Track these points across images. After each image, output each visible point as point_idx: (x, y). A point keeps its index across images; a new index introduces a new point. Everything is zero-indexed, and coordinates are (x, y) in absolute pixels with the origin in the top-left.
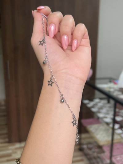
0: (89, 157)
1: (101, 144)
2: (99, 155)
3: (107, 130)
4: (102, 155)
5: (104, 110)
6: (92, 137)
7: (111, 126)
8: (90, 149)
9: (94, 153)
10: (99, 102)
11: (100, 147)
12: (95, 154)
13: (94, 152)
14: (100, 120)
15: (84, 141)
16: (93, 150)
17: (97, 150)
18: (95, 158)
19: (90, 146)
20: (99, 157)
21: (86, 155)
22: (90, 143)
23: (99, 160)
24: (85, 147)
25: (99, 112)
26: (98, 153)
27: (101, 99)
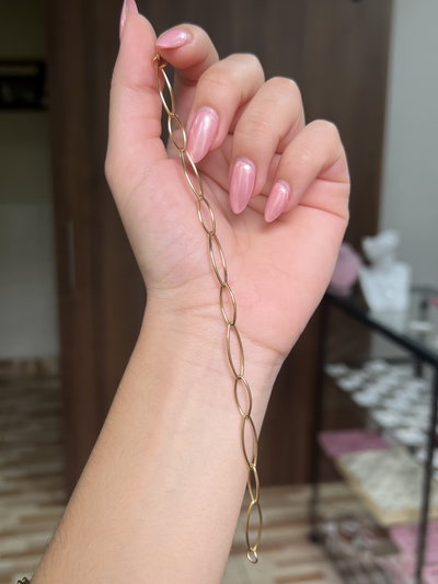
0: (343, 565)
1: (387, 520)
2: (381, 560)
3: (408, 473)
4: (391, 561)
5: (400, 403)
6: (355, 498)
7: (422, 455)
8: (349, 537)
9: (361, 551)
10: (385, 373)
11: (383, 532)
12: (367, 558)
13: (362, 549)
14: (387, 437)
15: (328, 511)
16: (358, 542)
17: (372, 542)
18: (365, 570)
19: (349, 527)
20: (379, 568)
21: (333, 557)
22: (349, 517)
23: (378, 578)
24: (330, 528)
25: (381, 407)
26: (377, 552)
27: (392, 362)
